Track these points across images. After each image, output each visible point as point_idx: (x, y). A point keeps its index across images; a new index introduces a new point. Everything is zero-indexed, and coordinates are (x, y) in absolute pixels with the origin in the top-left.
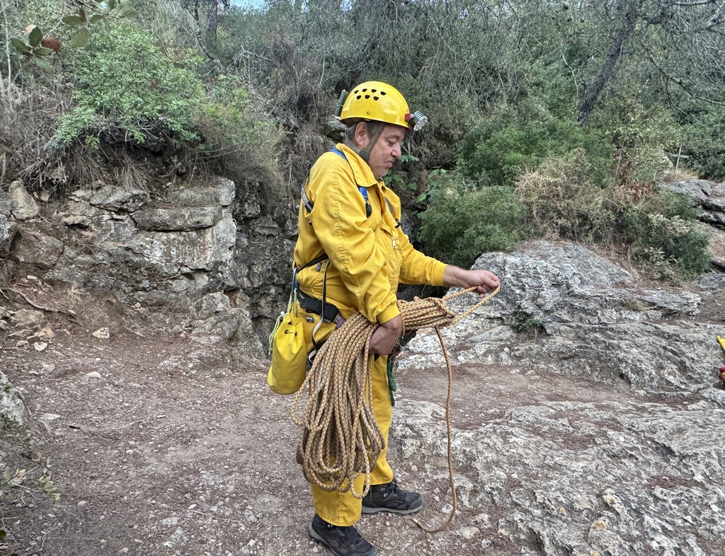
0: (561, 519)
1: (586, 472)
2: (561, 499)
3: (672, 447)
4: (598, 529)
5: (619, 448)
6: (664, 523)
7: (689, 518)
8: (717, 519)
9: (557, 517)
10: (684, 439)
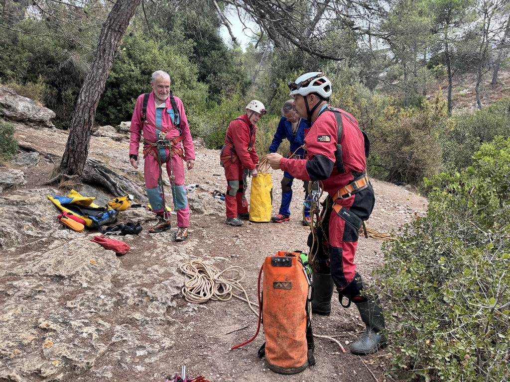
0: (19, 357)
1: (17, 317)
2: (11, 344)
3: (61, 274)
4: (48, 347)
5: (29, 290)
6: (83, 320)
7: (92, 310)
8: (106, 302)
9: (15, 358)
10: (65, 266)
